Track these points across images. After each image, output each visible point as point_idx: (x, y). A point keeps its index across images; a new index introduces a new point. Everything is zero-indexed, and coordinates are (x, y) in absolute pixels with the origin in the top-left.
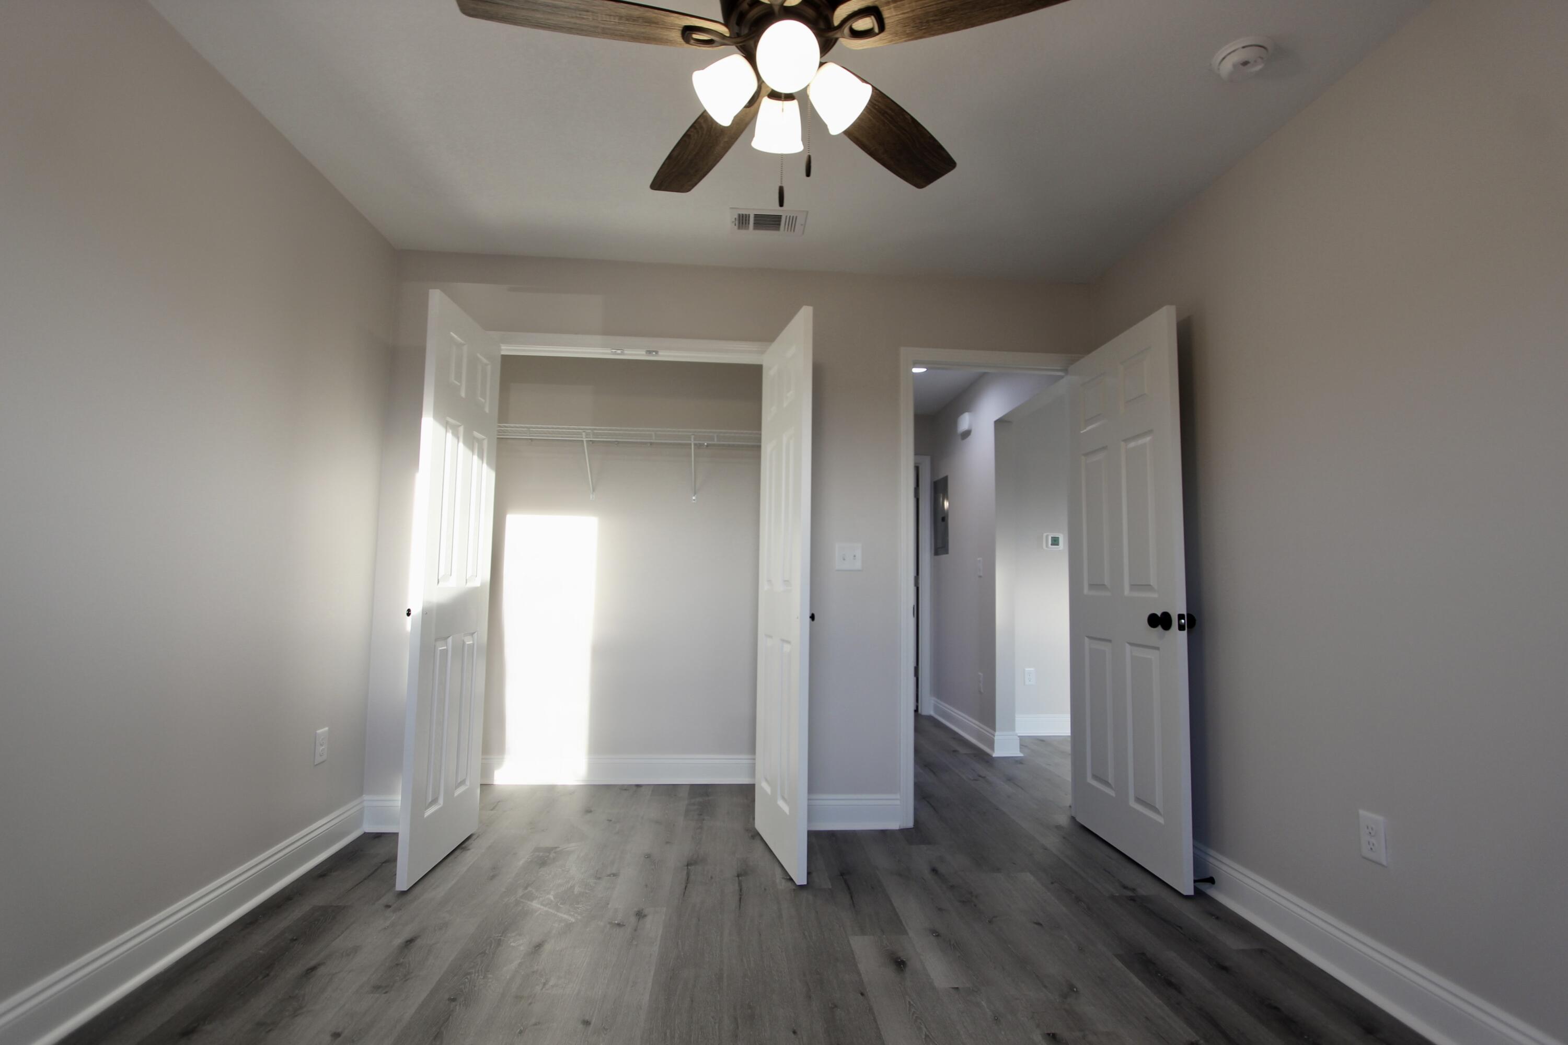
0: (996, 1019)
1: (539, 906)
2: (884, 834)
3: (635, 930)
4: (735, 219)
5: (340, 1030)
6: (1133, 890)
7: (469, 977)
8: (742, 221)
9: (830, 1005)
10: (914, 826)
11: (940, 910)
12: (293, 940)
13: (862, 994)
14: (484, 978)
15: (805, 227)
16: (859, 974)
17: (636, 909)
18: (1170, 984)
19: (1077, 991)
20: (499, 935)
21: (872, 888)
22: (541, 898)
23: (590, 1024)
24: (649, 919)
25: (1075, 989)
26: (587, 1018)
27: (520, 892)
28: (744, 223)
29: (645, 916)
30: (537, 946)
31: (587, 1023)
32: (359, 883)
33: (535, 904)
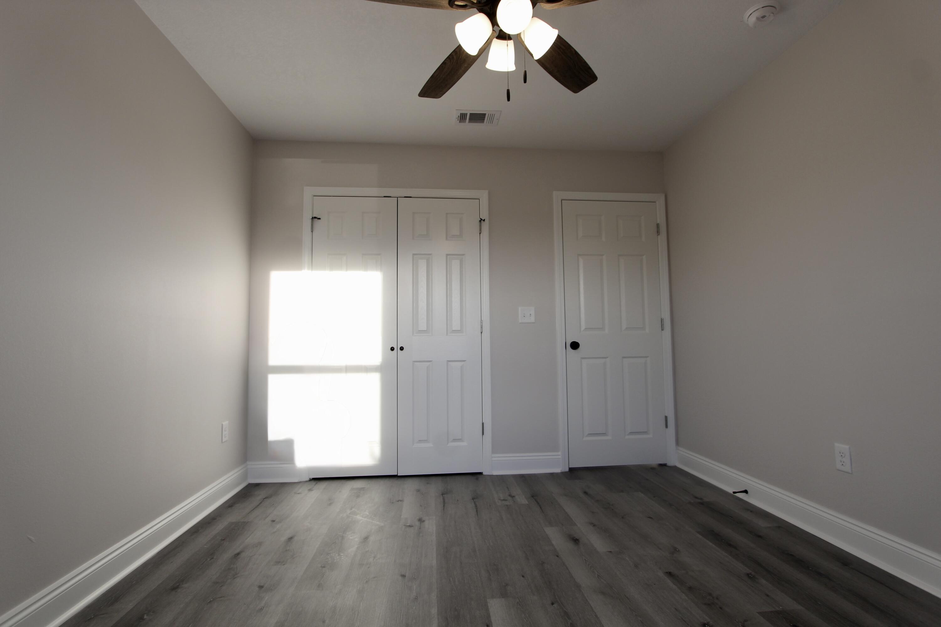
0: (636, 566)
1: (361, 518)
2: (552, 475)
3: (420, 528)
4: (458, 116)
5: (262, 584)
6: (701, 499)
7: (330, 555)
8: (462, 117)
9: (540, 562)
10: (569, 470)
11: (593, 512)
12: (222, 540)
13: (557, 556)
14: (338, 556)
15: (499, 121)
16: (553, 545)
17: (418, 518)
18: (730, 545)
19: (679, 551)
20: (342, 533)
21: (552, 503)
22: (361, 514)
23: (405, 576)
24: (427, 523)
25: (677, 550)
26: (403, 573)
27: (349, 511)
28: (463, 119)
29: (424, 521)
30: (365, 538)
31: (403, 576)
32: (253, 509)
33: (359, 517)
